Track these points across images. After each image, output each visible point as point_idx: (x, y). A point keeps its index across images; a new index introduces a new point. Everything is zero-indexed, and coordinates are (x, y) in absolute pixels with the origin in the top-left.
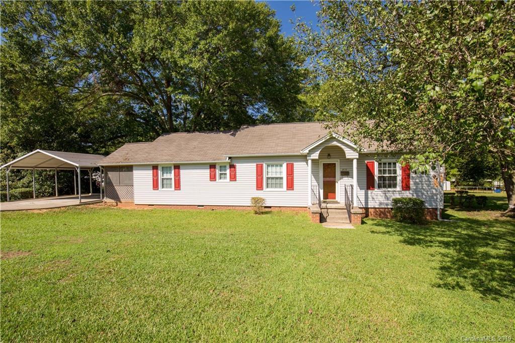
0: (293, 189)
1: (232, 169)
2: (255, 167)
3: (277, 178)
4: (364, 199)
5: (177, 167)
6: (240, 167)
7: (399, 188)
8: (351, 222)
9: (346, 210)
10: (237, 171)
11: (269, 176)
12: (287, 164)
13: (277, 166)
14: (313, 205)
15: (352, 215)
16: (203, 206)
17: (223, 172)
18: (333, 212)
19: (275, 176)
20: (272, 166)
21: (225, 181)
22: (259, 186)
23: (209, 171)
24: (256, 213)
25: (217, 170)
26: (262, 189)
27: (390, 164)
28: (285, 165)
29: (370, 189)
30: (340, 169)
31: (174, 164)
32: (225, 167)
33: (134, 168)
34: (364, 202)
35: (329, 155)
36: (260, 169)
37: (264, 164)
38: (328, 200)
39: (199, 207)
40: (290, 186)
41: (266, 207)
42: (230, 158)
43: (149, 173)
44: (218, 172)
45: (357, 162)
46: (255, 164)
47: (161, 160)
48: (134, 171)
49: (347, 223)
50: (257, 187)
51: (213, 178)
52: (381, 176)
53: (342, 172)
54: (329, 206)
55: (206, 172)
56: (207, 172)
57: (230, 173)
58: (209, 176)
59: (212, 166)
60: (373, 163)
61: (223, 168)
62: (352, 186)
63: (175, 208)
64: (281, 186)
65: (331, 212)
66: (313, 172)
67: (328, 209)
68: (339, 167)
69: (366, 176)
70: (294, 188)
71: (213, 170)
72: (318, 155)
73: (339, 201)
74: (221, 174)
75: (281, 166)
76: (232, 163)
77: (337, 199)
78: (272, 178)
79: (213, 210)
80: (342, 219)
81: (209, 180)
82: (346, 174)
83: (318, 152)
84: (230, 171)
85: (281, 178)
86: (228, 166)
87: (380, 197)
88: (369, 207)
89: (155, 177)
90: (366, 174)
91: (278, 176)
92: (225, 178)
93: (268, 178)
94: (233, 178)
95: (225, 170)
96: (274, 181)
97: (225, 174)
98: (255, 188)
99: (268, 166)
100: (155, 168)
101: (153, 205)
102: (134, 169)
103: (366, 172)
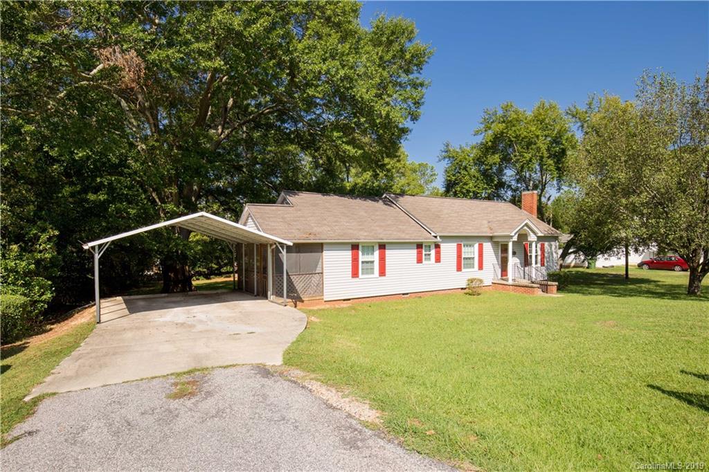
1: (438, 249)
2: (456, 247)
3: (469, 258)
5: (382, 247)
6: (444, 247)
7: (539, 265)
10: (441, 252)
11: (466, 256)
12: (479, 244)
13: (470, 246)
16: (407, 294)
17: (429, 253)
21: (430, 262)
22: (459, 267)
23: (416, 252)
25: (423, 251)
26: (461, 270)
28: (476, 246)
29: (526, 266)
31: (379, 243)
32: (430, 246)
33: (325, 247)
36: (459, 249)
37: (463, 244)
38: (503, 278)
39: (403, 296)
43: (348, 254)
44: (424, 253)
46: (456, 244)
47: (362, 237)
48: (324, 252)
51: (419, 259)
55: (412, 252)
56: (414, 253)
57: (435, 254)
58: (416, 257)
59: (419, 246)
63: (377, 300)
64: (472, 267)
69: (523, 255)
70: (484, 268)
71: (419, 250)
74: (426, 255)
75: (473, 246)
76: (437, 243)
77: (508, 277)
81: (416, 262)
82: (514, 253)
84: (435, 251)
85: (473, 258)
86: (433, 246)
89: (355, 260)
91: (471, 256)
92: (431, 259)
93: (465, 259)
94: (438, 259)
95: (430, 251)
96: (469, 261)
97: (431, 255)
98: (456, 269)
99: (466, 246)
100: (355, 247)
101: (349, 300)
102: (324, 249)
103: (523, 251)
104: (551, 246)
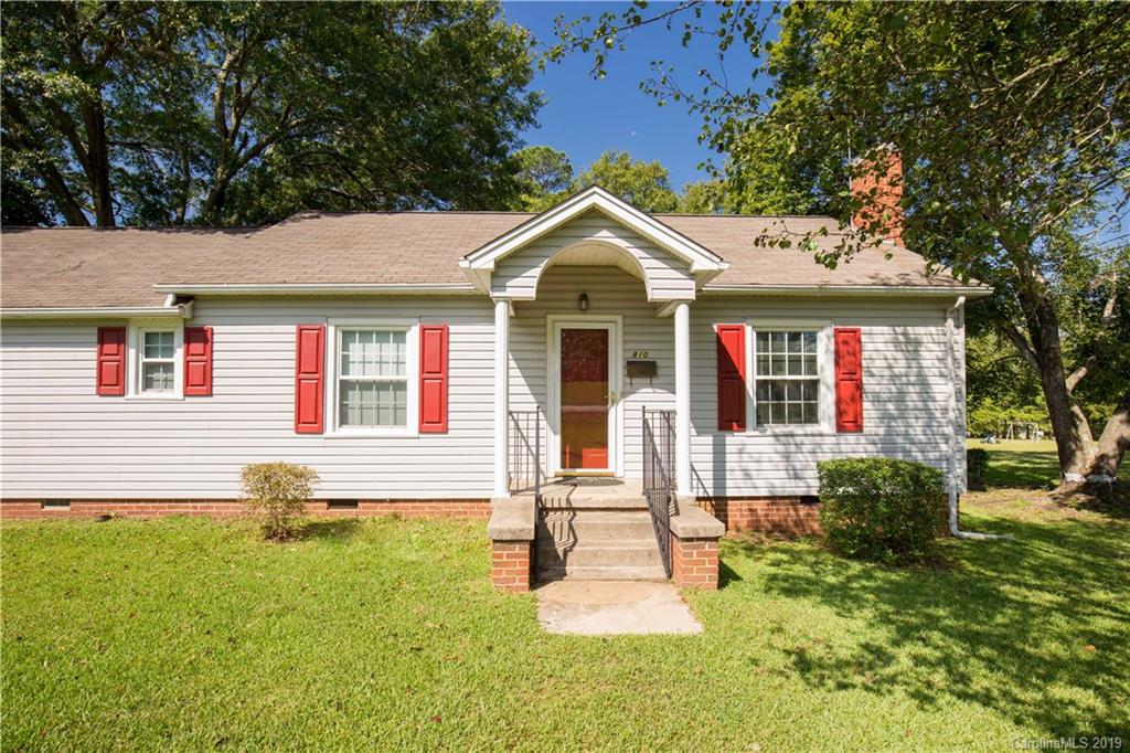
0: (445, 430)
1: (197, 347)
2: (294, 338)
3: (382, 386)
4: (710, 466)
6: (231, 340)
7: (826, 424)
8: (670, 576)
9: (647, 515)
10: (216, 355)
11: (351, 377)
12: (423, 330)
13: (383, 336)
14: (514, 493)
15: (678, 546)
16: (65, 502)
17: (159, 360)
18: (595, 526)
19: (378, 378)
20: (365, 336)
21: (166, 394)
22: (308, 418)
23: (94, 355)
24: (271, 533)
25: (132, 353)
26: (321, 431)
27: (794, 337)
28: (413, 335)
29: (730, 429)
30: (625, 350)
32: (167, 336)
34: (710, 475)
35: (584, 297)
36: (309, 346)
37: (331, 330)
38: (579, 470)
39: (47, 508)
40: (435, 416)
41: (333, 503)
42: (181, 299)
44: (134, 358)
45: (692, 317)
46: (294, 328)
49: (656, 581)
50: (298, 421)
51: (111, 382)
52: (765, 382)
53: (629, 364)
54: (581, 496)
55: (80, 356)
56: (84, 358)
57: (187, 363)
58: (94, 373)
59: (111, 334)
60: (740, 330)
61: (155, 341)
62: (668, 416)
64: (398, 418)
65: (589, 527)
66: (513, 347)
67: (574, 510)
68: (620, 348)
69: (715, 380)
70: (451, 425)
71: (110, 348)
72: (534, 282)
73: (619, 474)
74: (149, 368)
75: (400, 336)
76: (198, 323)
77: (610, 469)
78: (365, 386)
79: (107, 518)
80: (634, 557)
81: (93, 390)
82: (645, 370)
83: (537, 272)
84: (187, 353)
85: (400, 386)
86: (179, 337)
87: (768, 466)
88: (729, 493)
90: (715, 372)
91: (389, 376)
92: (168, 383)
93: (345, 387)
94: (200, 382)
95: (170, 351)
96: (371, 397)
97: (169, 367)
98: (292, 424)
99: (348, 336)
103: (715, 363)
104: (912, 348)
